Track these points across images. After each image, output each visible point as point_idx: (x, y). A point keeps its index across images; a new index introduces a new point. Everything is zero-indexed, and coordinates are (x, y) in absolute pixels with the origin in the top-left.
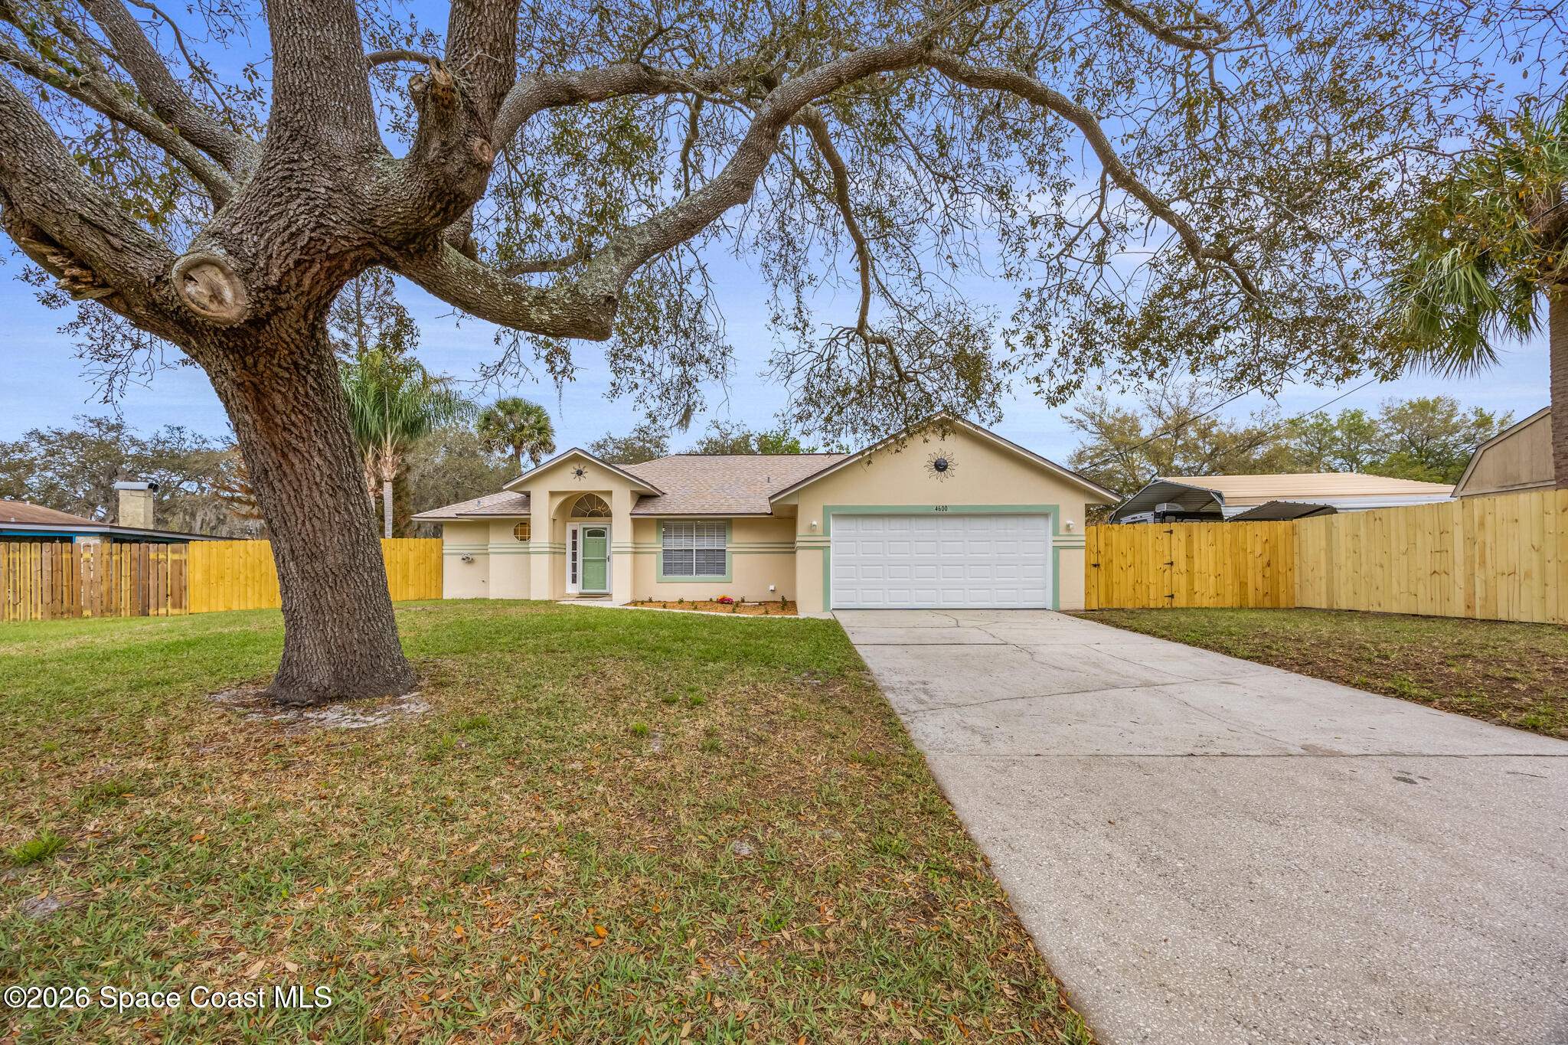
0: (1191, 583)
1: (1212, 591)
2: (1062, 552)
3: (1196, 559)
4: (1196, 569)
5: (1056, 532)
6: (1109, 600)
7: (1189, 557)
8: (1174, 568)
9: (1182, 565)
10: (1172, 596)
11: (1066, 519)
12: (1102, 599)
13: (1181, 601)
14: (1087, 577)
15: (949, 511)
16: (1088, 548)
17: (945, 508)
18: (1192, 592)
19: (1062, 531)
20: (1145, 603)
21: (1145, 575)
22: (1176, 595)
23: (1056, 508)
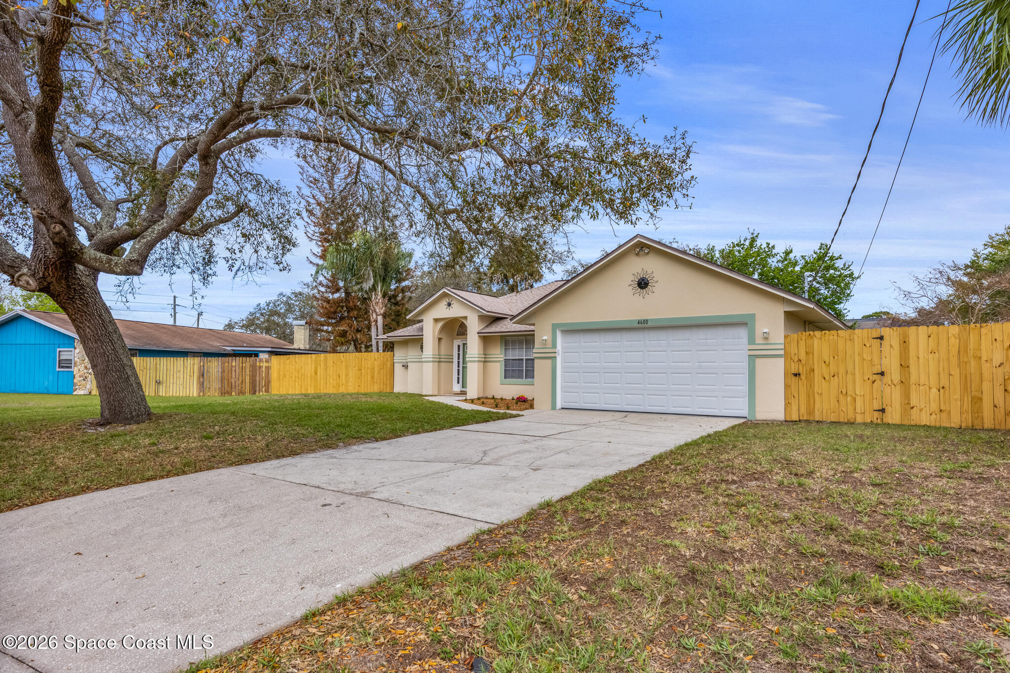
0: (906, 395)
1: (934, 407)
2: (759, 361)
3: (913, 369)
4: (913, 379)
5: (751, 340)
6: (811, 412)
7: (904, 366)
8: (887, 379)
9: (894, 374)
10: (883, 411)
11: (761, 328)
12: (803, 410)
13: (894, 416)
14: (787, 386)
15: (650, 324)
16: (787, 356)
17: (646, 321)
18: (907, 406)
19: (759, 339)
20: (850, 416)
21: (850, 386)
22: (888, 410)
23: (753, 316)
